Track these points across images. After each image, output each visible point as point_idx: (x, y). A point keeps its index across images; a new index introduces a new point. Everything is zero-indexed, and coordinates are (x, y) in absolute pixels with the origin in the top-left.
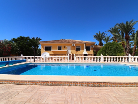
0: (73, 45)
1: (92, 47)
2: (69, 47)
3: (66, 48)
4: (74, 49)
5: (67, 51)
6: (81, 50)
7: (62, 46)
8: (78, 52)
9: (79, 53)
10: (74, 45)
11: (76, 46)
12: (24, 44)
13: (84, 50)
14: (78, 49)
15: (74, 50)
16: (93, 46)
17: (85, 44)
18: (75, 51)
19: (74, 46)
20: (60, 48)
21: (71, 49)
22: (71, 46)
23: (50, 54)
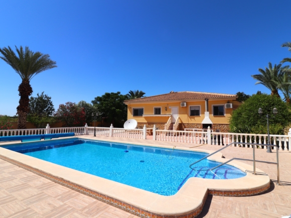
0: (183, 105)
1: (229, 106)
2: (175, 109)
3: (170, 110)
4: (186, 113)
5: (172, 116)
6: (200, 115)
7: (161, 107)
8: (194, 118)
9: (196, 120)
10: (185, 103)
11: (189, 106)
12: (108, 106)
13: (204, 113)
14: (195, 113)
15: (186, 116)
16: (231, 104)
17: (206, 102)
18: (188, 116)
19: (185, 105)
20: (158, 111)
21: (180, 113)
22: (178, 107)
23: (138, 123)
